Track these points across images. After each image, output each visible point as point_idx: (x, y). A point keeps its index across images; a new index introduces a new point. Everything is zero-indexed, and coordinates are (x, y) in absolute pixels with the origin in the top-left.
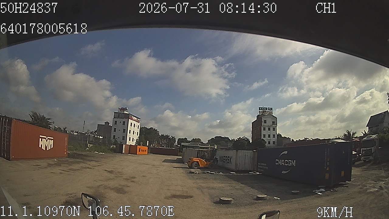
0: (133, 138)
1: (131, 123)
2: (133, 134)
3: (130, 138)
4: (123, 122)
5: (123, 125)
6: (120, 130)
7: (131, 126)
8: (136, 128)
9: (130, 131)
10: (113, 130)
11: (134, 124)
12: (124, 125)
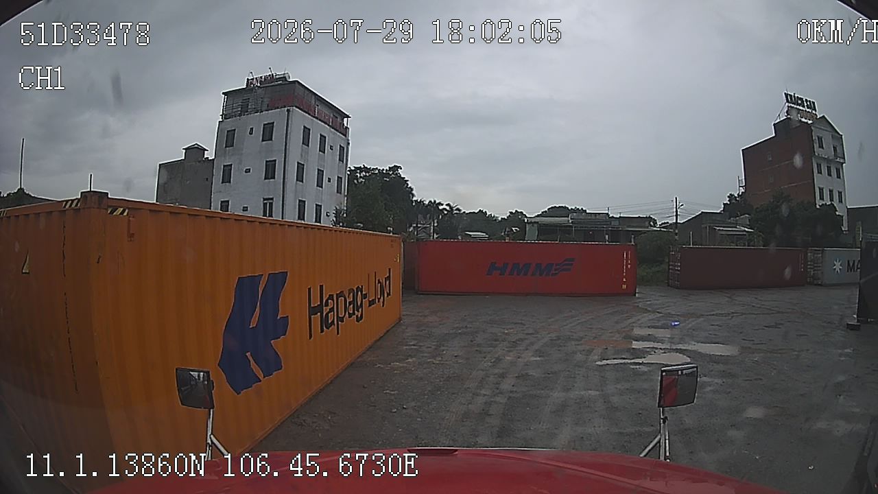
0: (318, 207)
1: (307, 131)
2: (320, 185)
3: (302, 204)
4: (264, 125)
5: (263, 141)
6: (248, 171)
7: (306, 141)
8: (331, 156)
9: (300, 167)
10: (218, 175)
11: (323, 138)
12: (271, 140)
